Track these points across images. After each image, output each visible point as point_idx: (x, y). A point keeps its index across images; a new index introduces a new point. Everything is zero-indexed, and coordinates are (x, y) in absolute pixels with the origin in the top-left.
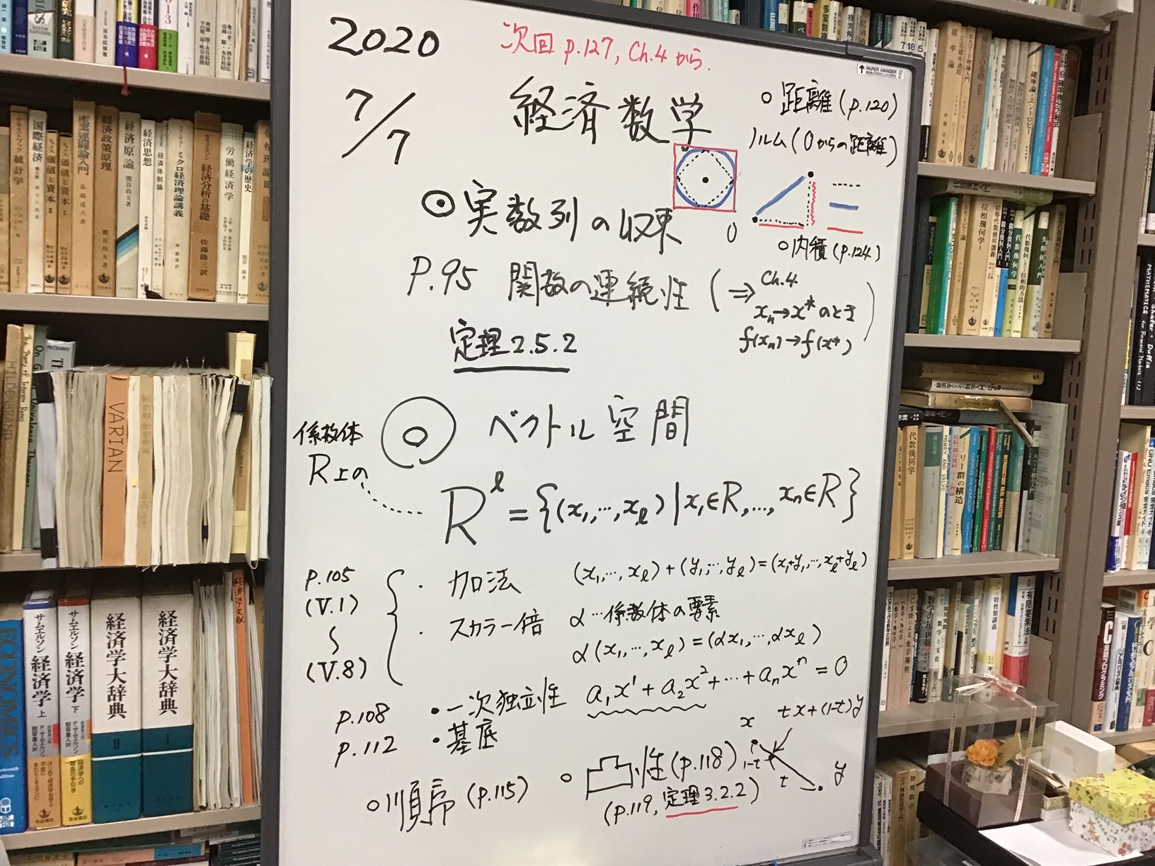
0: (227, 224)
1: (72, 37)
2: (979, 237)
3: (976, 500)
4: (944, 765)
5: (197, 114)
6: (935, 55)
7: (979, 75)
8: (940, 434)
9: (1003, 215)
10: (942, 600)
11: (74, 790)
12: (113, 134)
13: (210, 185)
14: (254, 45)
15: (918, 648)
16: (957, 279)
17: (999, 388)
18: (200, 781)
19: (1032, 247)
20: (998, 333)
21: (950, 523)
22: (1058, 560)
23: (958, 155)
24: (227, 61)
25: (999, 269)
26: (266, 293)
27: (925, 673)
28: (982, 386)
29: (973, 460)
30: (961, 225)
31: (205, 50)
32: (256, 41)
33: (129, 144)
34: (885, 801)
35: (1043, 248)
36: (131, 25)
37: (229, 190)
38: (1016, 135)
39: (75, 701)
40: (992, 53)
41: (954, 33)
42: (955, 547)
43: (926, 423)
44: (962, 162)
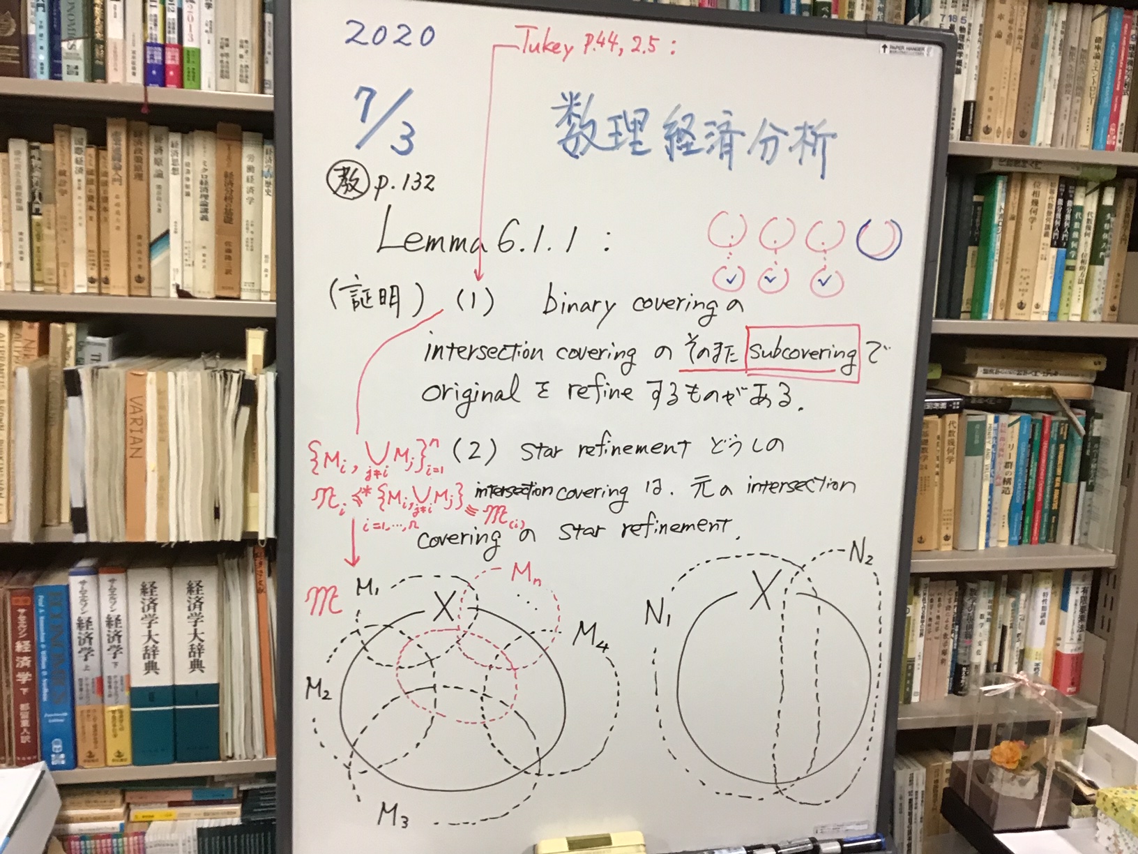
1: (104, 59)
2: (1029, 216)
3: (1027, 490)
5: (220, 125)
6: (981, 25)
7: (1033, 46)
8: (984, 423)
9: (1059, 192)
10: (984, 593)
11: (115, 736)
12: (144, 147)
13: (232, 191)
15: (958, 640)
16: (1005, 261)
17: (1056, 374)
18: (227, 734)
19: (1096, 226)
20: (1053, 318)
21: (995, 513)
22: (1114, 556)
23: (1006, 129)
24: (244, 74)
25: (1054, 251)
27: (965, 666)
28: (1036, 372)
29: (1023, 450)
30: (1010, 204)
31: (225, 64)
33: (159, 156)
34: (917, 792)
35: (1106, 226)
36: (157, 45)
37: (251, 195)
38: (1077, 106)
39: (114, 657)
40: (1049, 18)
42: (1001, 539)
43: (966, 411)
44: (1011, 137)
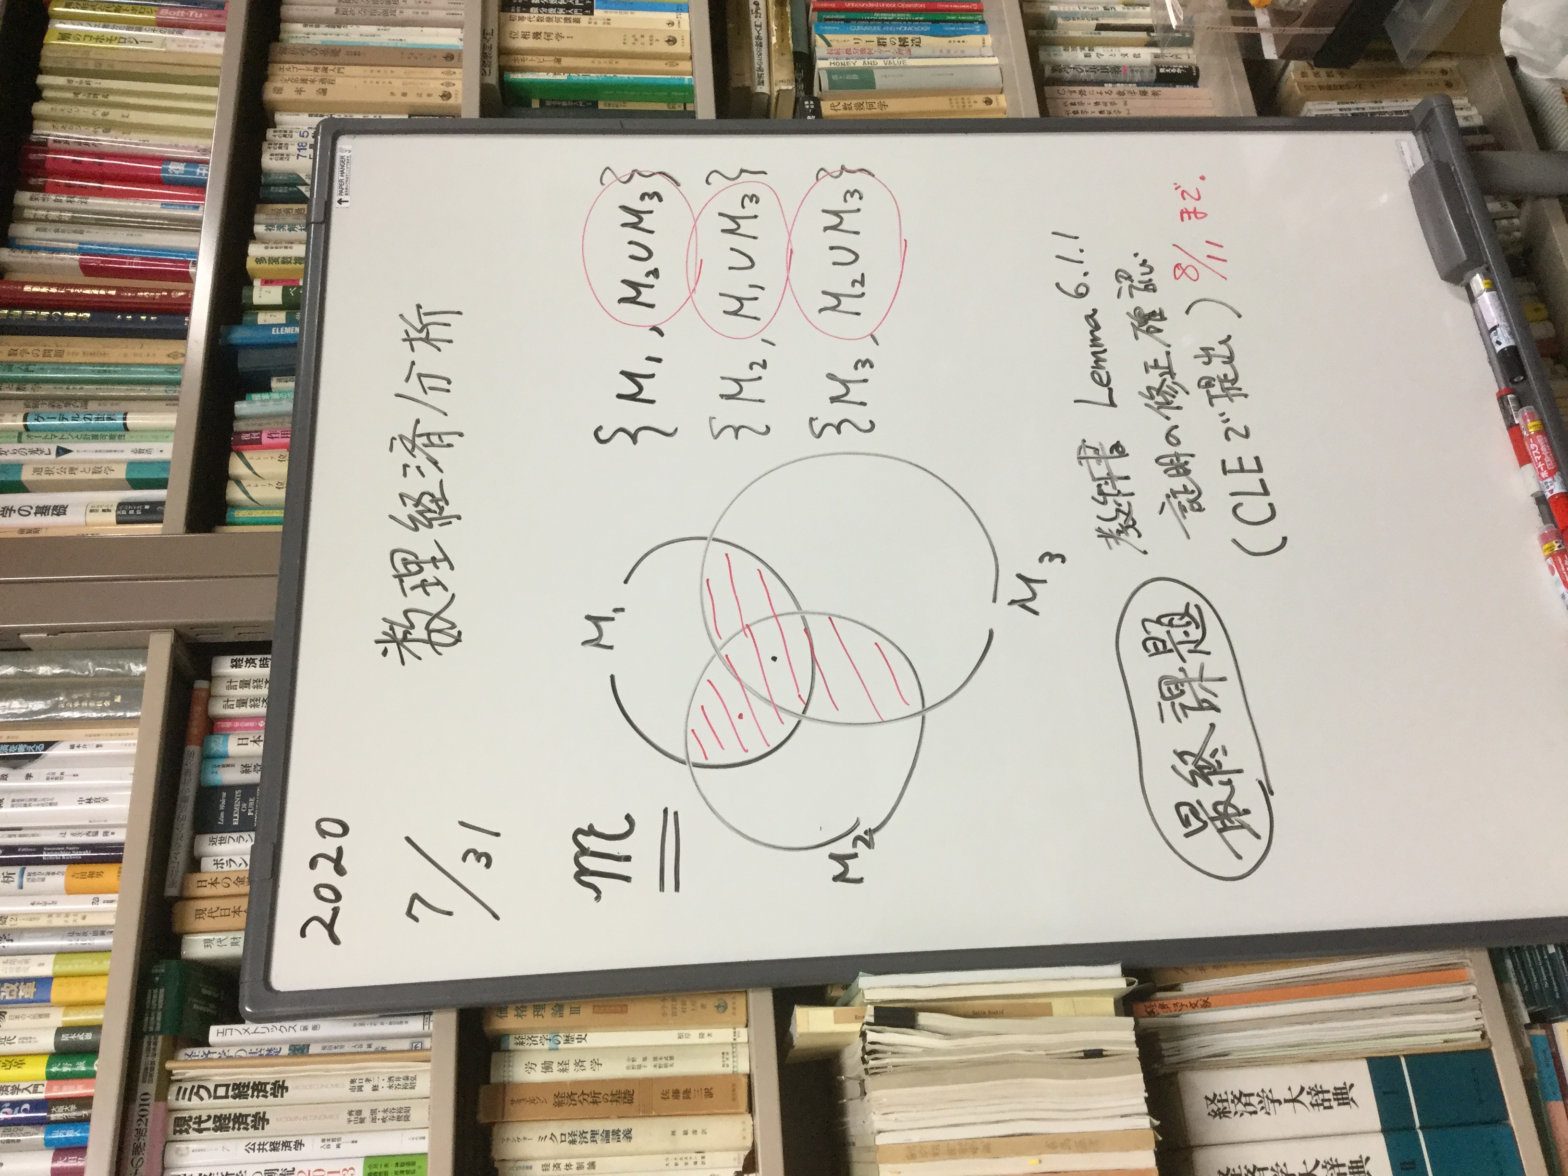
0: (635, 1064)
2: (555, 41)
3: (913, 21)
4: (1277, 39)
5: (482, 1118)
6: (310, 115)
7: (333, 55)
8: (830, 72)
9: (521, 12)
10: (1055, 55)
13: (583, 1093)
14: (376, 1045)
15: (1124, 82)
16: (614, 65)
18: (1446, 1041)
20: (684, 7)
21: (949, 51)
23: (443, 76)
24: (402, 1082)
25: (596, 12)
26: (729, 1000)
27: (1158, 71)
28: (756, 25)
29: (859, 28)
30: (540, 65)
31: (389, 1115)
32: (369, 1042)
34: (1341, 110)
37: (587, 1064)
40: (301, 41)
41: (279, 91)
42: (981, 44)
43: (816, 93)
44: (455, 70)
